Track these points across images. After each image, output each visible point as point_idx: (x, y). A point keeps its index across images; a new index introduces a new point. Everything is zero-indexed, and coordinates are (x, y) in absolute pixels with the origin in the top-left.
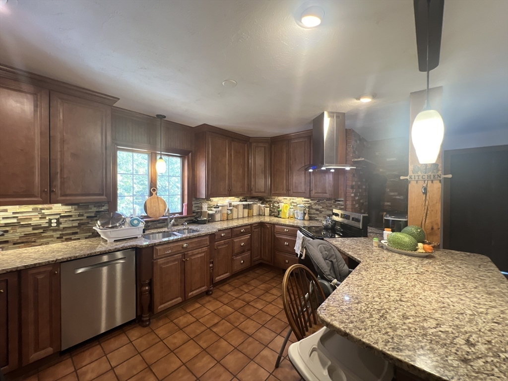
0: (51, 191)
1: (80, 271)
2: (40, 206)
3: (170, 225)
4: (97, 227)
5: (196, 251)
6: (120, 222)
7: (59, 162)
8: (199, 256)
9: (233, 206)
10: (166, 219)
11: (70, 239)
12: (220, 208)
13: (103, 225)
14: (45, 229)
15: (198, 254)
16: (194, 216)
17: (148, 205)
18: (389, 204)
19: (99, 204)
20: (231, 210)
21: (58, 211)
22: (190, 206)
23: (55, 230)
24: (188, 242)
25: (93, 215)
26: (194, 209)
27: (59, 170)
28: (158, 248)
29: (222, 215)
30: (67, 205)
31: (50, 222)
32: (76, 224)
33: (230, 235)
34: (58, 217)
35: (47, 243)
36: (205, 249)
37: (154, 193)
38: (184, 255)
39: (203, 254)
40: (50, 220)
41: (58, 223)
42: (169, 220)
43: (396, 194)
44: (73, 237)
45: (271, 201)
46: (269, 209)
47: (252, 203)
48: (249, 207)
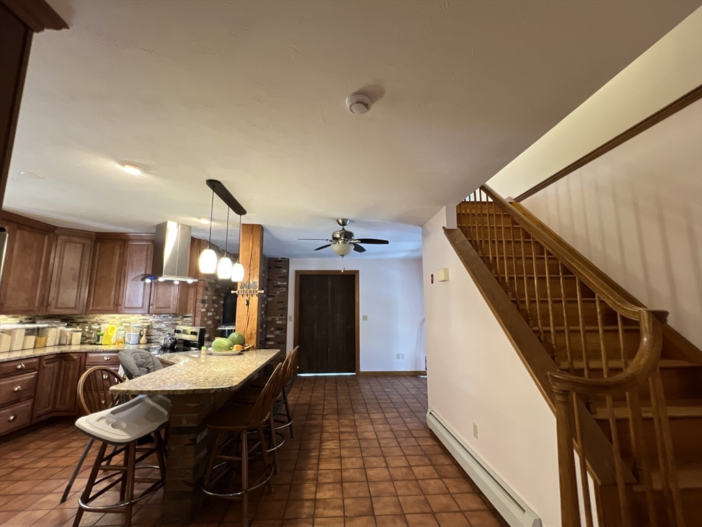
9: (3, 332)
45: (86, 322)
46: (80, 334)
47: (46, 325)
48: (37, 332)
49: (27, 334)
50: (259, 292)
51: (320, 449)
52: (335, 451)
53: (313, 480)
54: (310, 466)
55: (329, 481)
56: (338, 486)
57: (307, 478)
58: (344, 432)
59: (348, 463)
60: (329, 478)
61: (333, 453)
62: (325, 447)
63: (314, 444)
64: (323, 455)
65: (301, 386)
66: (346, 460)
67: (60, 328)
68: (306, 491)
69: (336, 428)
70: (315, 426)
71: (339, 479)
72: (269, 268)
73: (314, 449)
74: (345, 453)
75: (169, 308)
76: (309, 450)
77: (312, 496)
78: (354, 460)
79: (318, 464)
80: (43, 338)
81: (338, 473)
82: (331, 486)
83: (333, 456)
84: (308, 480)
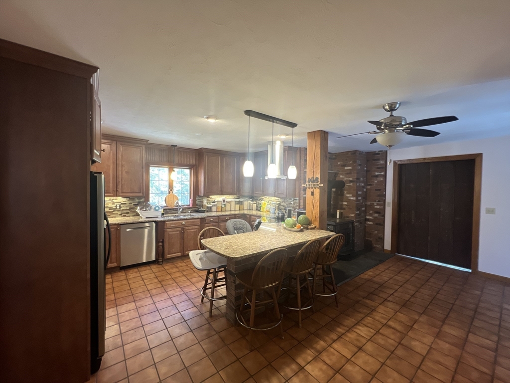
0: (117, 191)
1: (128, 230)
2: (112, 198)
3: (179, 212)
4: (138, 210)
5: (190, 228)
6: (149, 208)
7: (120, 177)
8: (193, 230)
9: (227, 202)
10: (177, 208)
11: (125, 216)
12: (216, 203)
13: (141, 209)
14: (115, 210)
15: (192, 229)
16: (196, 207)
17: (167, 199)
18: (346, 203)
19: (139, 198)
20: (224, 205)
21: (120, 201)
22: (194, 201)
23: (118, 211)
24: (185, 221)
25: (136, 203)
26: (197, 202)
27: (120, 180)
28: (167, 223)
29: (217, 208)
30: (124, 197)
31: (116, 206)
32: (128, 208)
33: (217, 220)
34: (120, 204)
35: (115, 217)
36: (197, 227)
37: (171, 192)
38: (183, 229)
39: (196, 230)
40: (116, 205)
41: (120, 207)
42: (179, 209)
43: (351, 195)
44: (127, 215)
45: (257, 199)
46: (256, 205)
47: (243, 200)
48: (240, 203)
49: (236, 204)
50: (320, 185)
51: (350, 329)
52: (361, 339)
53: (317, 351)
54: (327, 338)
55: (328, 361)
56: (331, 372)
57: (314, 346)
58: (390, 327)
59: (362, 359)
60: (330, 360)
61: (357, 340)
62: (355, 330)
63: (349, 322)
64: (347, 336)
65: (391, 265)
66: (363, 354)
67: (249, 201)
68: (303, 356)
69: (385, 319)
70: (368, 307)
71: (338, 366)
72: (368, 161)
73: (344, 326)
74: (369, 347)
75: (283, 194)
76: (339, 324)
77: (302, 363)
78: (371, 360)
79: (334, 341)
80: (243, 206)
81: (343, 361)
82: (325, 367)
83: (356, 342)
84: (313, 348)
